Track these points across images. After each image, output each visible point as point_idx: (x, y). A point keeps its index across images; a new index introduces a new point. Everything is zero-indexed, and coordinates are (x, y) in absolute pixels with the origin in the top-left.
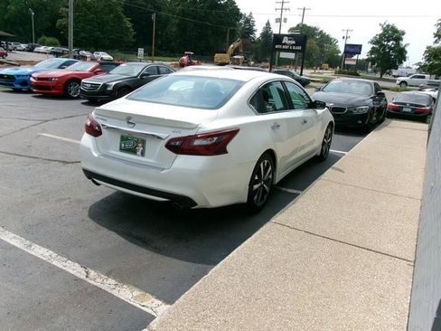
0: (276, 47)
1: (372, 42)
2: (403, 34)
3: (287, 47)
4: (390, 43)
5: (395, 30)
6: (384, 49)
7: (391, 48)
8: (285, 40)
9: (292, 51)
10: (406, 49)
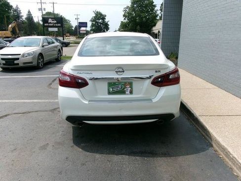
0: (45, 25)
1: (91, 21)
2: (106, 16)
3: (52, 25)
4: (100, 21)
5: (101, 14)
6: (98, 24)
7: (101, 23)
8: (50, 21)
9: (56, 27)
10: (108, 23)
